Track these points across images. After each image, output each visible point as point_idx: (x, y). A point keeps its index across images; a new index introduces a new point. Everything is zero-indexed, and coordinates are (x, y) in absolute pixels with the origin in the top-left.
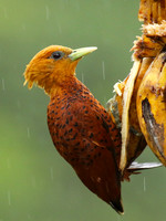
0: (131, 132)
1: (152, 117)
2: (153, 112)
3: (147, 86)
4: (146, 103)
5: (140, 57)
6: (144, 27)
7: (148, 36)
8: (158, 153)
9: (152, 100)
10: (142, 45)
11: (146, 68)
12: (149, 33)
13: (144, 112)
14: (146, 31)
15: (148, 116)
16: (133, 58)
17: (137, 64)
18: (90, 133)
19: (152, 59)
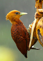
0: (33, 38)
1: (40, 34)
2: (41, 33)
3: (39, 26)
4: (39, 30)
5: (37, 18)
6: (38, 10)
7: (39, 12)
10: (37, 15)
14: (39, 11)
16: (35, 18)
17: (36, 20)
19: (40, 18)
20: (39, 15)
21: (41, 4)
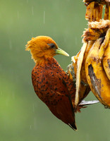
0: (82, 83)
1: (94, 75)
2: (95, 72)
3: (91, 57)
4: (91, 67)
5: (87, 41)
8: (98, 96)
9: (94, 65)
10: (88, 34)
11: (91, 47)
12: (93, 27)
13: (90, 72)
14: (90, 26)
15: (92, 75)
16: (83, 41)
17: (85, 44)
19: (94, 41)
20: (92, 34)
21: (99, 11)
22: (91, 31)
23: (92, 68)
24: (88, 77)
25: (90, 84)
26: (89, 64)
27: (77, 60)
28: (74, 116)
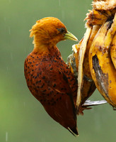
0: (85, 79)
1: (100, 68)
2: (101, 64)
3: (96, 46)
4: (95, 58)
5: (91, 25)
6: (94, 3)
7: (96, 10)
8: (104, 95)
9: (100, 56)
10: (92, 17)
11: (96, 33)
12: (98, 7)
13: (94, 65)
14: (95, 6)
15: (97, 68)
16: (86, 26)
17: (89, 30)
18: (53, 84)
19: (100, 26)
20: (98, 17)
22: (96, 13)
23: (97, 60)
24: (93, 72)
25: (95, 80)
26: (94, 54)
27: (78, 49)
28: (75, 118)
